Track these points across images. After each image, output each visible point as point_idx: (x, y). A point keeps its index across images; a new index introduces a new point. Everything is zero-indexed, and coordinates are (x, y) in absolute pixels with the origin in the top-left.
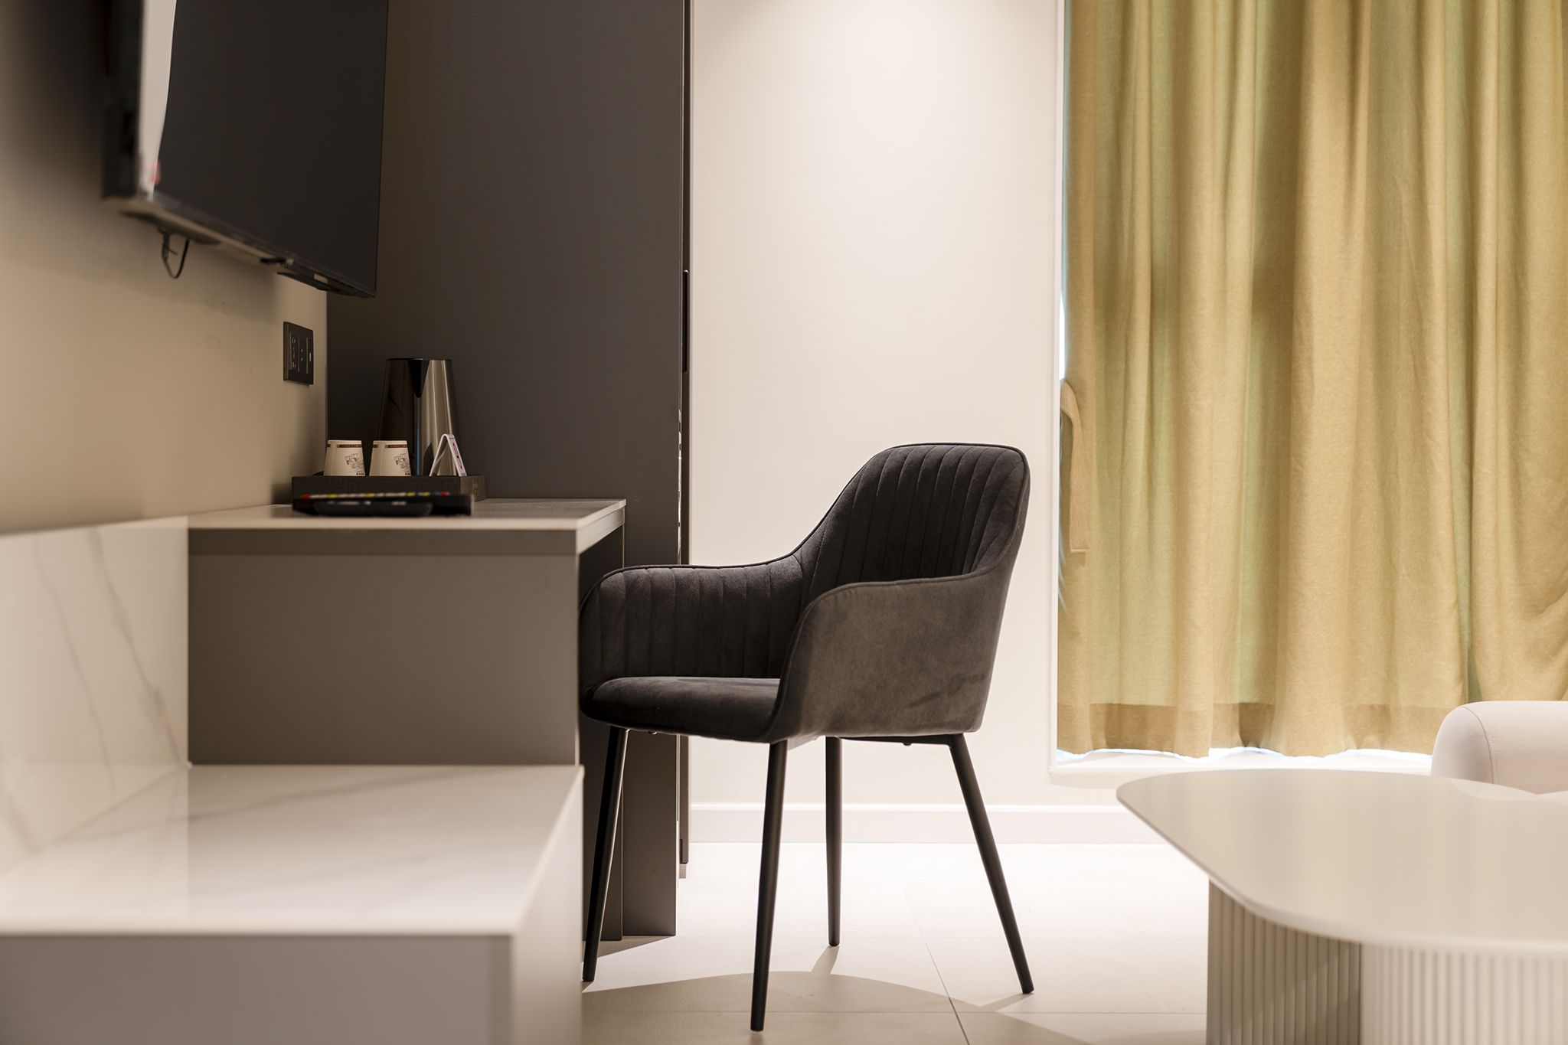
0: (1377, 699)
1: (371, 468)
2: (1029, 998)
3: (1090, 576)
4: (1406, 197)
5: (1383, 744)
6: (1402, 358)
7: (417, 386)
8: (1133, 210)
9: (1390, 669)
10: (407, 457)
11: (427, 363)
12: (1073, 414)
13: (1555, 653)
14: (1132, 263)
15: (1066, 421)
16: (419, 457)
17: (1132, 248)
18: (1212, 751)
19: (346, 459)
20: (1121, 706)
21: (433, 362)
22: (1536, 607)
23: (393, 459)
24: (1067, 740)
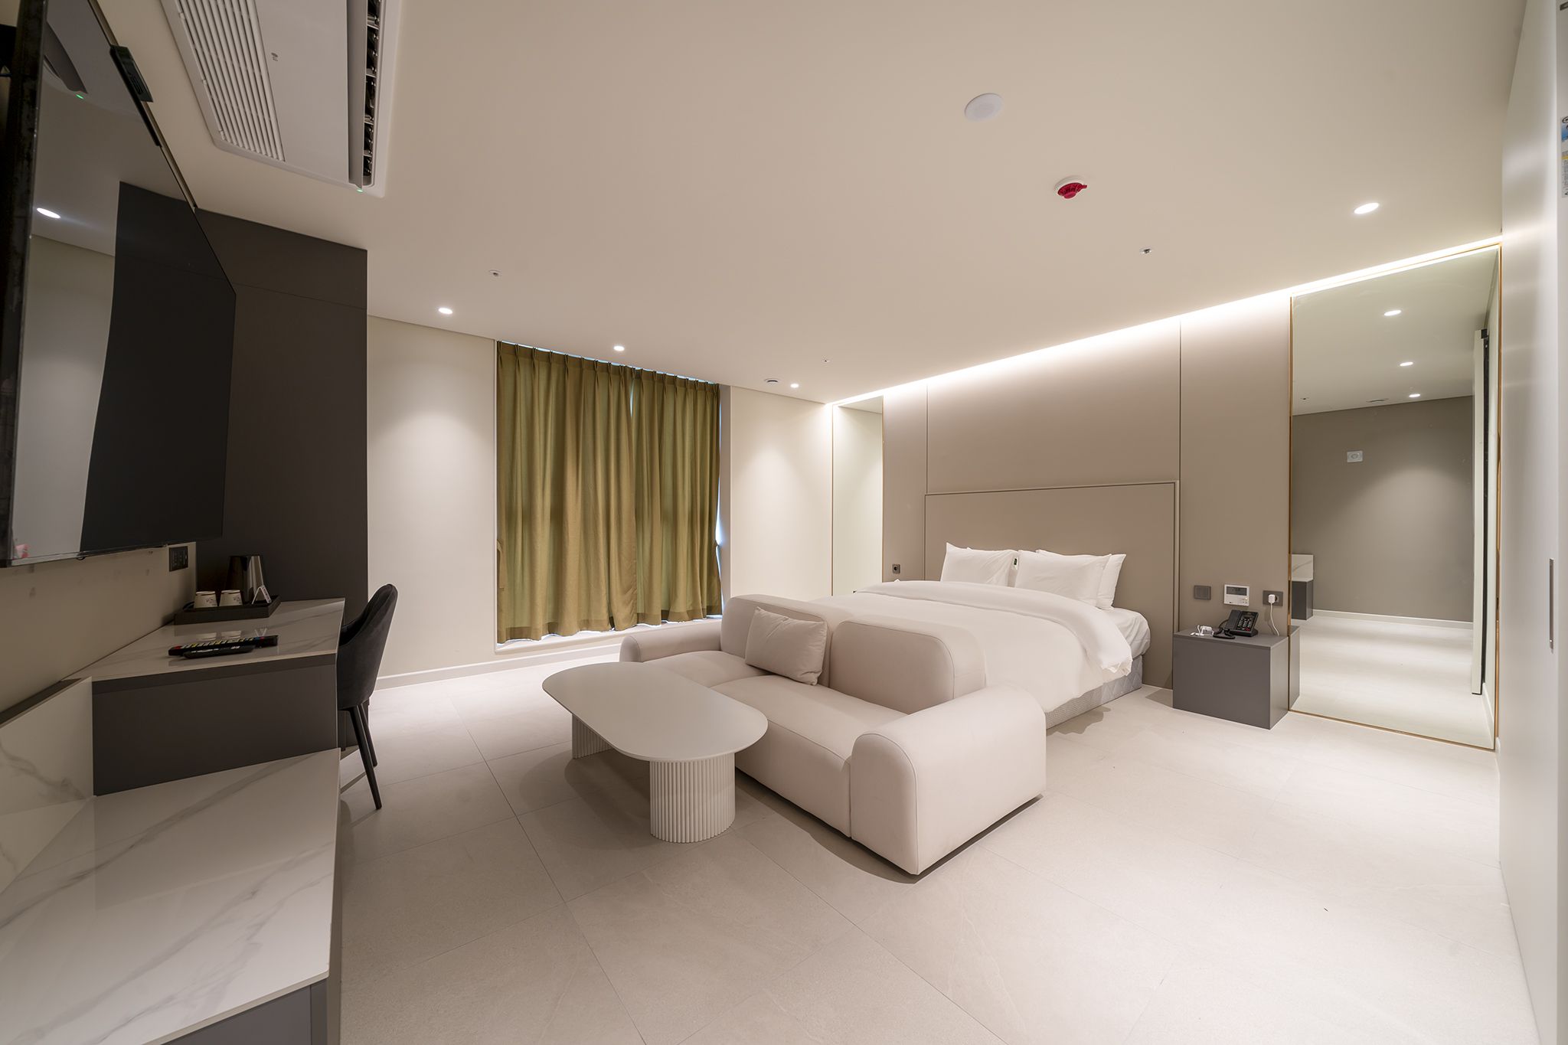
0: (585, 618)
1: (221, 601)
2: (379, 811)
3: (505, 594)
4: (592, 492)
5: (587, 630)
6: (591, 532)
7: (245, 567)
8: (517, 493)
9: (589, 611)
10: (240, 597)
11: (250, 558)
12: (500, 550)
13: (629, 603)
14: (516, 507)
15: (498, 551)
16: (247, 595)
17: (517, 503)
18: (543, 637)
19: (207, 599)
20: (514, 628)
21: (253, 557)
22: (625, 592)
23: (233, 598)
24: (500, 641)
